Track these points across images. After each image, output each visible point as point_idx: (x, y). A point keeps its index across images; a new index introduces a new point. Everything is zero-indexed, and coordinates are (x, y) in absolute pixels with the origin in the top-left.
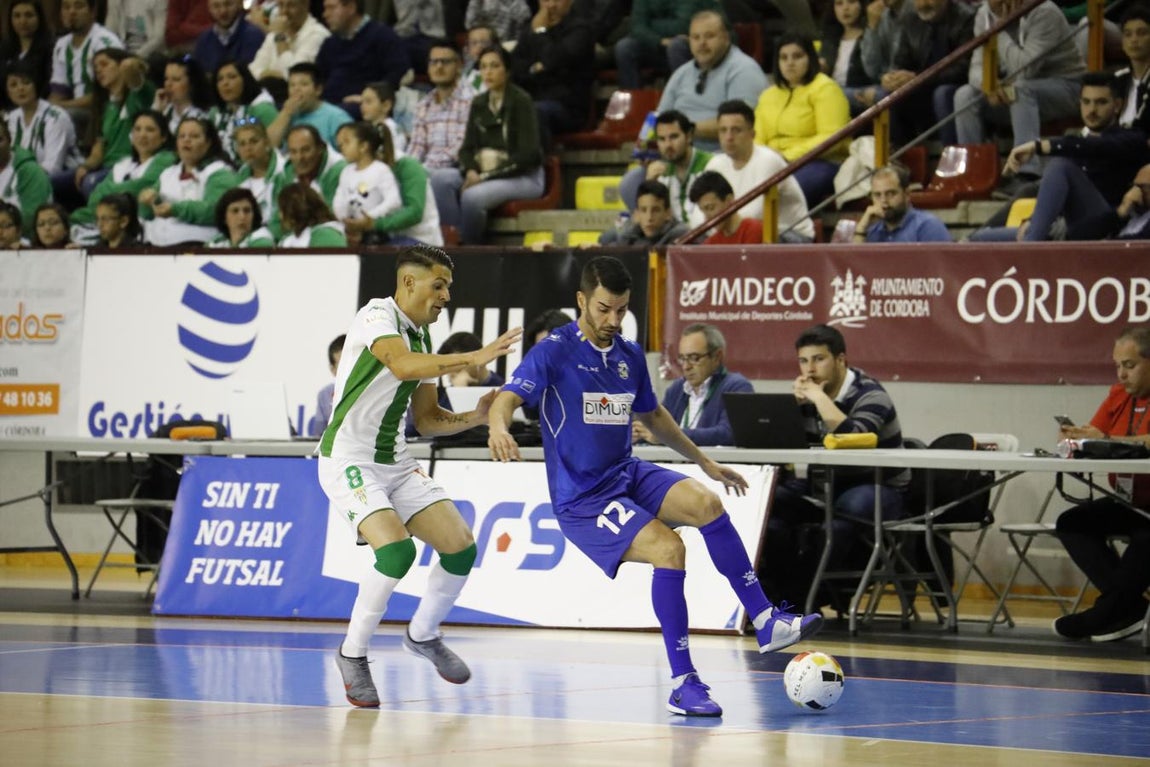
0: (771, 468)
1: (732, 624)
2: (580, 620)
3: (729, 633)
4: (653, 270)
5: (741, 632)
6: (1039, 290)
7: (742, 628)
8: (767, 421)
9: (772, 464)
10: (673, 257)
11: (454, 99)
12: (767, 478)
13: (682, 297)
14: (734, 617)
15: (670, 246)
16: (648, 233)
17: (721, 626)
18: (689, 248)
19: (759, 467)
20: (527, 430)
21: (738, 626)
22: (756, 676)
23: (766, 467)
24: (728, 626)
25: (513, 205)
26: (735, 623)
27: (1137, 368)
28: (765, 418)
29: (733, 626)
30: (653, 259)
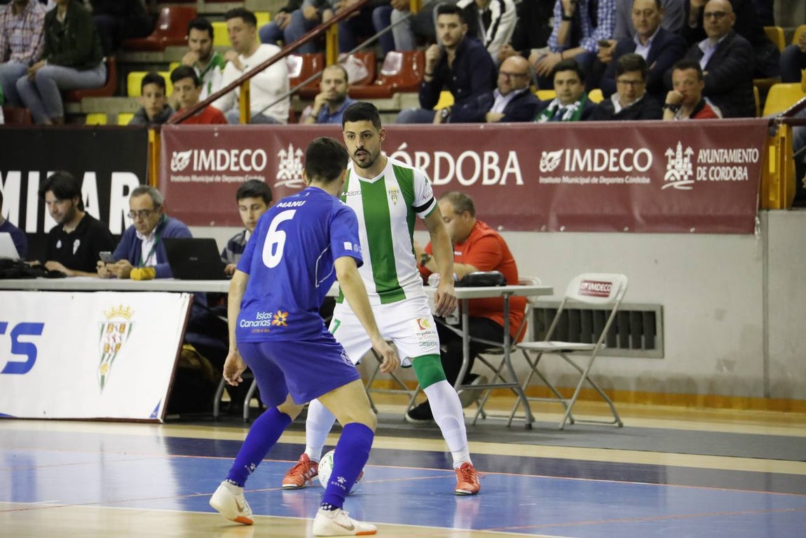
0: (188, 295)
1: (155, 414)
2: (45, 413)
3: (152, 422)
4: (151, 144)
5: (161, 421)
6: (422, 161)
7: (162, 417)
8: (196, 259)
9: (188, 292)
10: (166, 133)
11: (28, 12)
12: (185, 302)
13: (173, 164)
14: (157, 409)
15: (164, 126)
16: (151, 113)
17: (147, 416)
18: (177, 127)
19: (179, 294)
20: (15, 266)
21: (159, 417)
22: (173, 459)
23: (184, 294)
24: (152, 416)
25: (77, 93)
26: (157, 414)
27: (452, 222)
28: (194, 257)
29: (156, 416)
30: (152, 134)
